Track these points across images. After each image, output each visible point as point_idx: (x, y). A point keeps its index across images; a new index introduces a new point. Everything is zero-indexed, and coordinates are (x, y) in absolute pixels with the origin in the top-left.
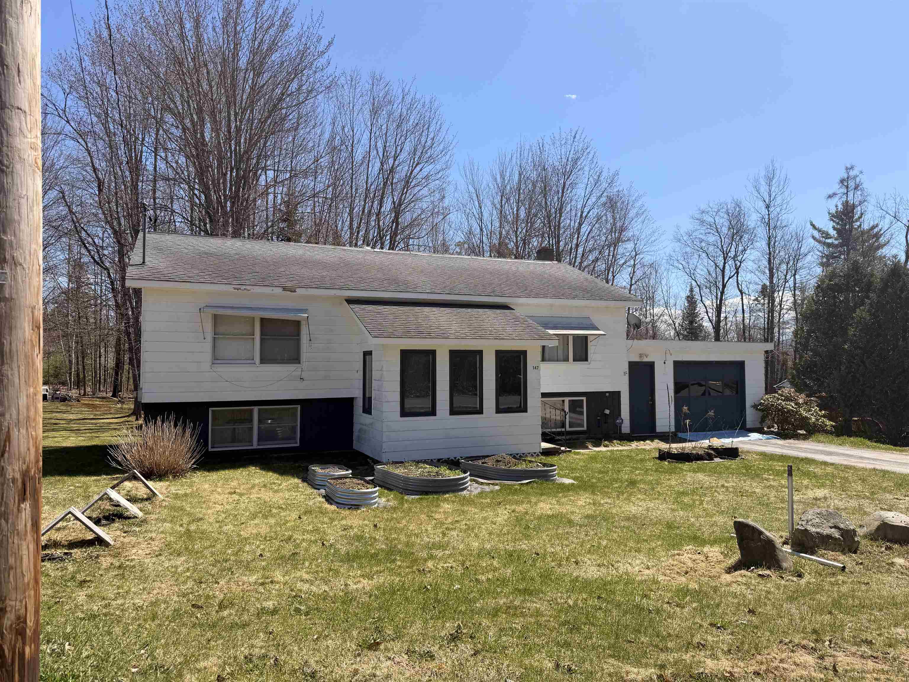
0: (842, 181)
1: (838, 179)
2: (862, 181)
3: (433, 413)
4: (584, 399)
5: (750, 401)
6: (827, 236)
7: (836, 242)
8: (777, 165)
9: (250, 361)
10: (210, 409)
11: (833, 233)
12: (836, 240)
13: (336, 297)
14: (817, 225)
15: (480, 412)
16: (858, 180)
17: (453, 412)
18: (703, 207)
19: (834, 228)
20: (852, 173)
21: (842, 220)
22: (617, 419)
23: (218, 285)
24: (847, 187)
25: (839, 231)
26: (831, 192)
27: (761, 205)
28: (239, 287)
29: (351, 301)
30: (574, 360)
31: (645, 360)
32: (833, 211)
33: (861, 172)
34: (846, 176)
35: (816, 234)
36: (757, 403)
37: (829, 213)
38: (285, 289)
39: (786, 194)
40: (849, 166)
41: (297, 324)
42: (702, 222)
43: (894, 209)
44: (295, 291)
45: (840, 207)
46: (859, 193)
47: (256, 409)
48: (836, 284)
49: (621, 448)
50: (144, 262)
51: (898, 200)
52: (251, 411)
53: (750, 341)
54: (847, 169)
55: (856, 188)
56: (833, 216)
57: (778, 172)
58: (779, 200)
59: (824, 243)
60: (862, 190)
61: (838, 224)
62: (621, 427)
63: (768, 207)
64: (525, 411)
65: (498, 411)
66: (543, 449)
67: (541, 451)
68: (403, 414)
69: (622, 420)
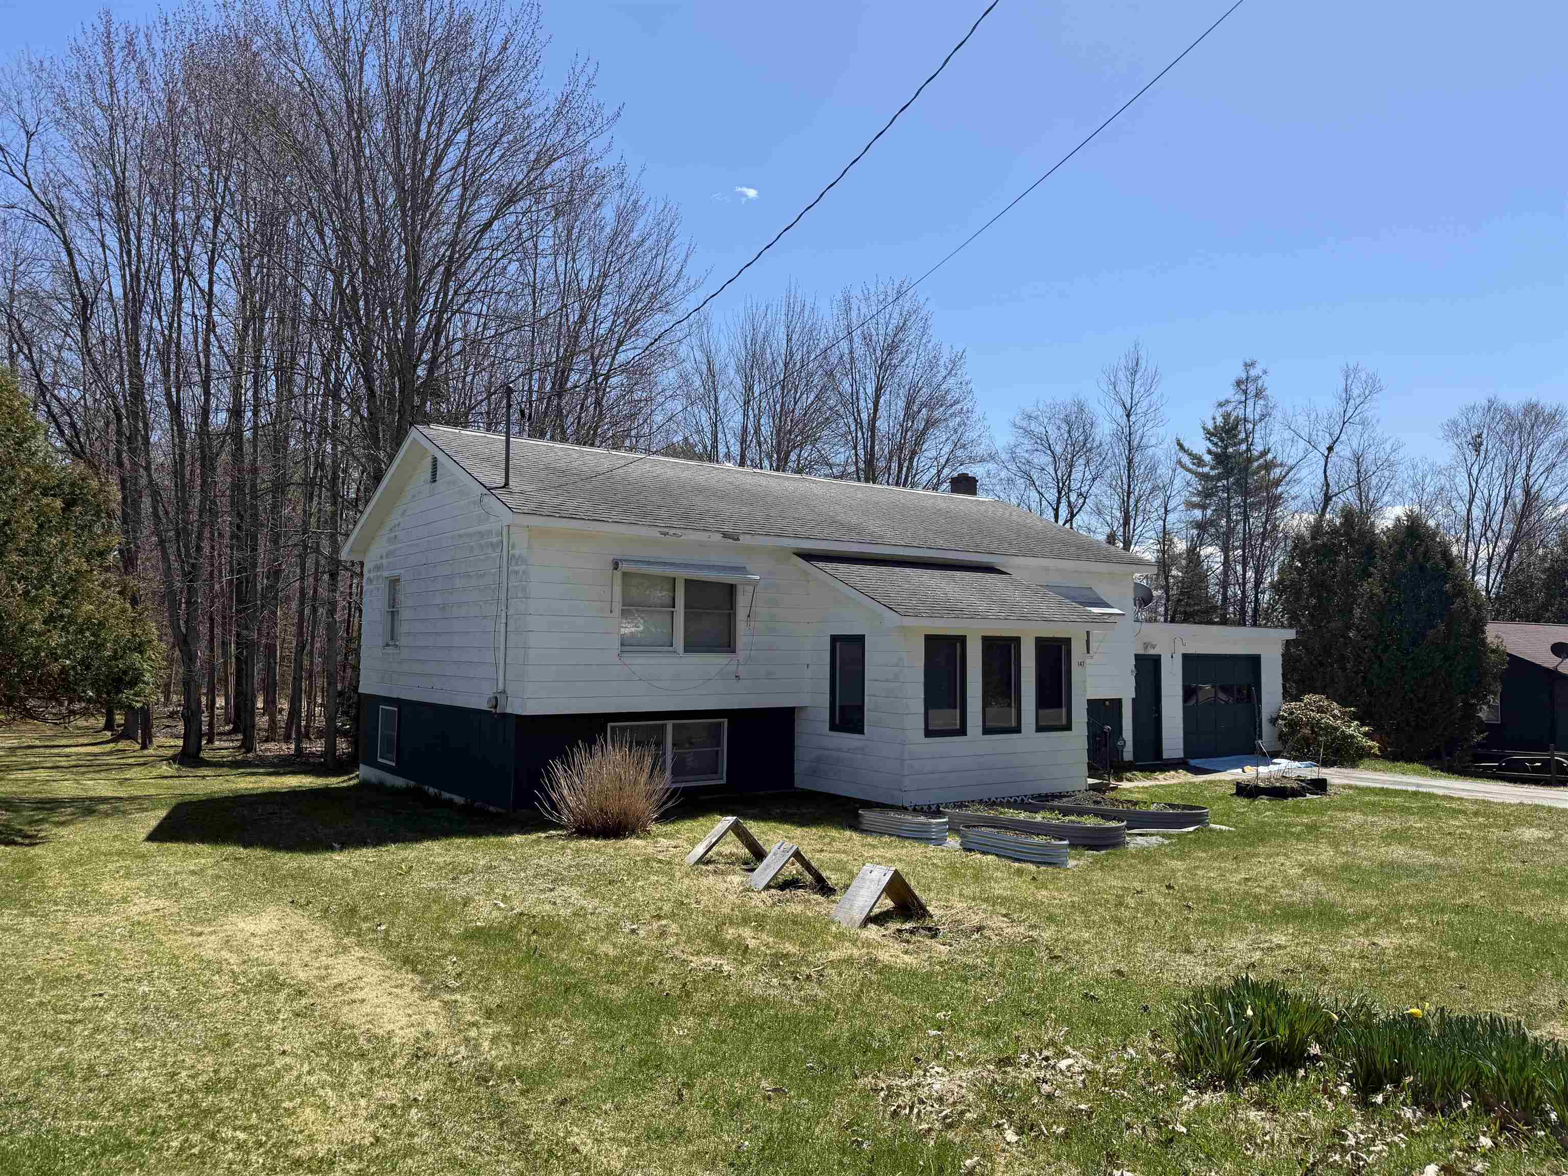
0: (1239, 383)
1: (1233, 379)
2: (1266, 385)
3: (962, 731)
5: (1267, 712)
6: (1199, 461)
7: (1213, 473)
8: (1142, 353)
9: (665, 648)
10: (610, 725)
11: (1207, 458)
12: (1212, 468)
13: (783, 549)
14: (1186, 445)
15: (1017, 730)
16: (1260, 382)
17: (987, 731)
18: (1029, 409)
19: (1209, 452)
20: (1253, 373)
21: (1222, 440)
22: (1118, 739)
23: (638, 527)
24: (1245, 392)
25: (1216, 456)
26: (1222, 399)
27: (1120, 412)
28: (666, 530)
29: (809, 556)
31: (1152, 652)
32: (1210, 426)
33: (1265, 372)
34: (1244, 376)
35: (1186, 460)
36: (1274, 716)
37: (1204, 429)
38: (725, 535)
39: (1154, 397)
40: (1248, 361)
41: (731, 589)
42: (1027, 432)
43: (1307, 430)
44: (738, 539)
45: (1219, 420)
46: (1261, 402)
47: (670, 724)
48: (1324, 545)
49: (1147, 783)
50: (507, 484)
51: (1313, 417)
52: (663, 727)
53: (1255, 624)
54: (1246, 365)
55: (1257, 395)
56: (1212, 434)
57: (1143, 363)
58: (1144, 405)
59: (1196, 474)
60: (1265, 398)
61: (1216, 444)
62: (1122, 752)
63: (1128, 416)
64: (1069, 728)
65: (1038, 728)
66: (1089, 785)
67: (1086, 788)
68: (928, 733)
69: (1124, 742)
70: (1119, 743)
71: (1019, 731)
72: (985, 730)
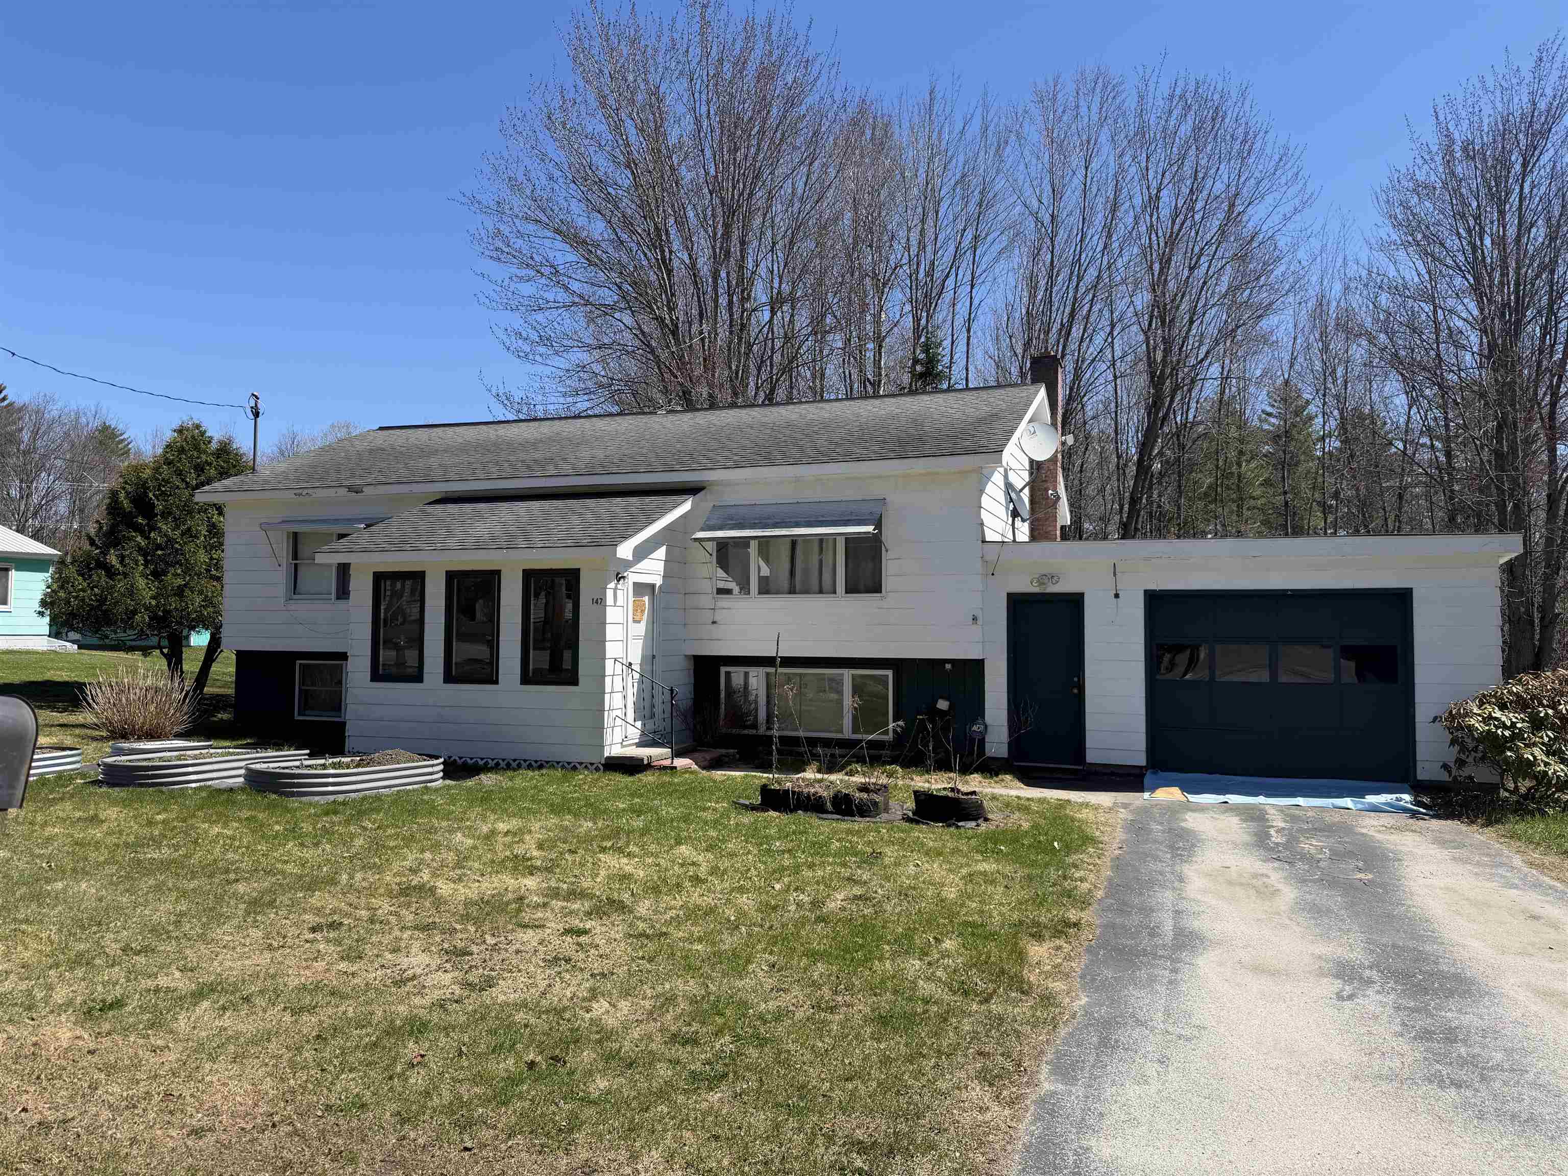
3: (419, 677)
4: (889, 673)
5: (1431, 701)
9: (330, 596)
10: (298, 662)
15: (495, 680)
22: (974, 722)
28: (300, 491)
30: (848, 591)
31: (1057, 588)
38: (350, 489)
44: (362, 491)
62: (982, 742)
64: (574, 682)
65: (526, 680)
66: (608, 758)
67: (603, 762)
68: (377, 676)
69: (986, 727)
70: (975, 728)
71: (496, 682)
72: (449, 678)
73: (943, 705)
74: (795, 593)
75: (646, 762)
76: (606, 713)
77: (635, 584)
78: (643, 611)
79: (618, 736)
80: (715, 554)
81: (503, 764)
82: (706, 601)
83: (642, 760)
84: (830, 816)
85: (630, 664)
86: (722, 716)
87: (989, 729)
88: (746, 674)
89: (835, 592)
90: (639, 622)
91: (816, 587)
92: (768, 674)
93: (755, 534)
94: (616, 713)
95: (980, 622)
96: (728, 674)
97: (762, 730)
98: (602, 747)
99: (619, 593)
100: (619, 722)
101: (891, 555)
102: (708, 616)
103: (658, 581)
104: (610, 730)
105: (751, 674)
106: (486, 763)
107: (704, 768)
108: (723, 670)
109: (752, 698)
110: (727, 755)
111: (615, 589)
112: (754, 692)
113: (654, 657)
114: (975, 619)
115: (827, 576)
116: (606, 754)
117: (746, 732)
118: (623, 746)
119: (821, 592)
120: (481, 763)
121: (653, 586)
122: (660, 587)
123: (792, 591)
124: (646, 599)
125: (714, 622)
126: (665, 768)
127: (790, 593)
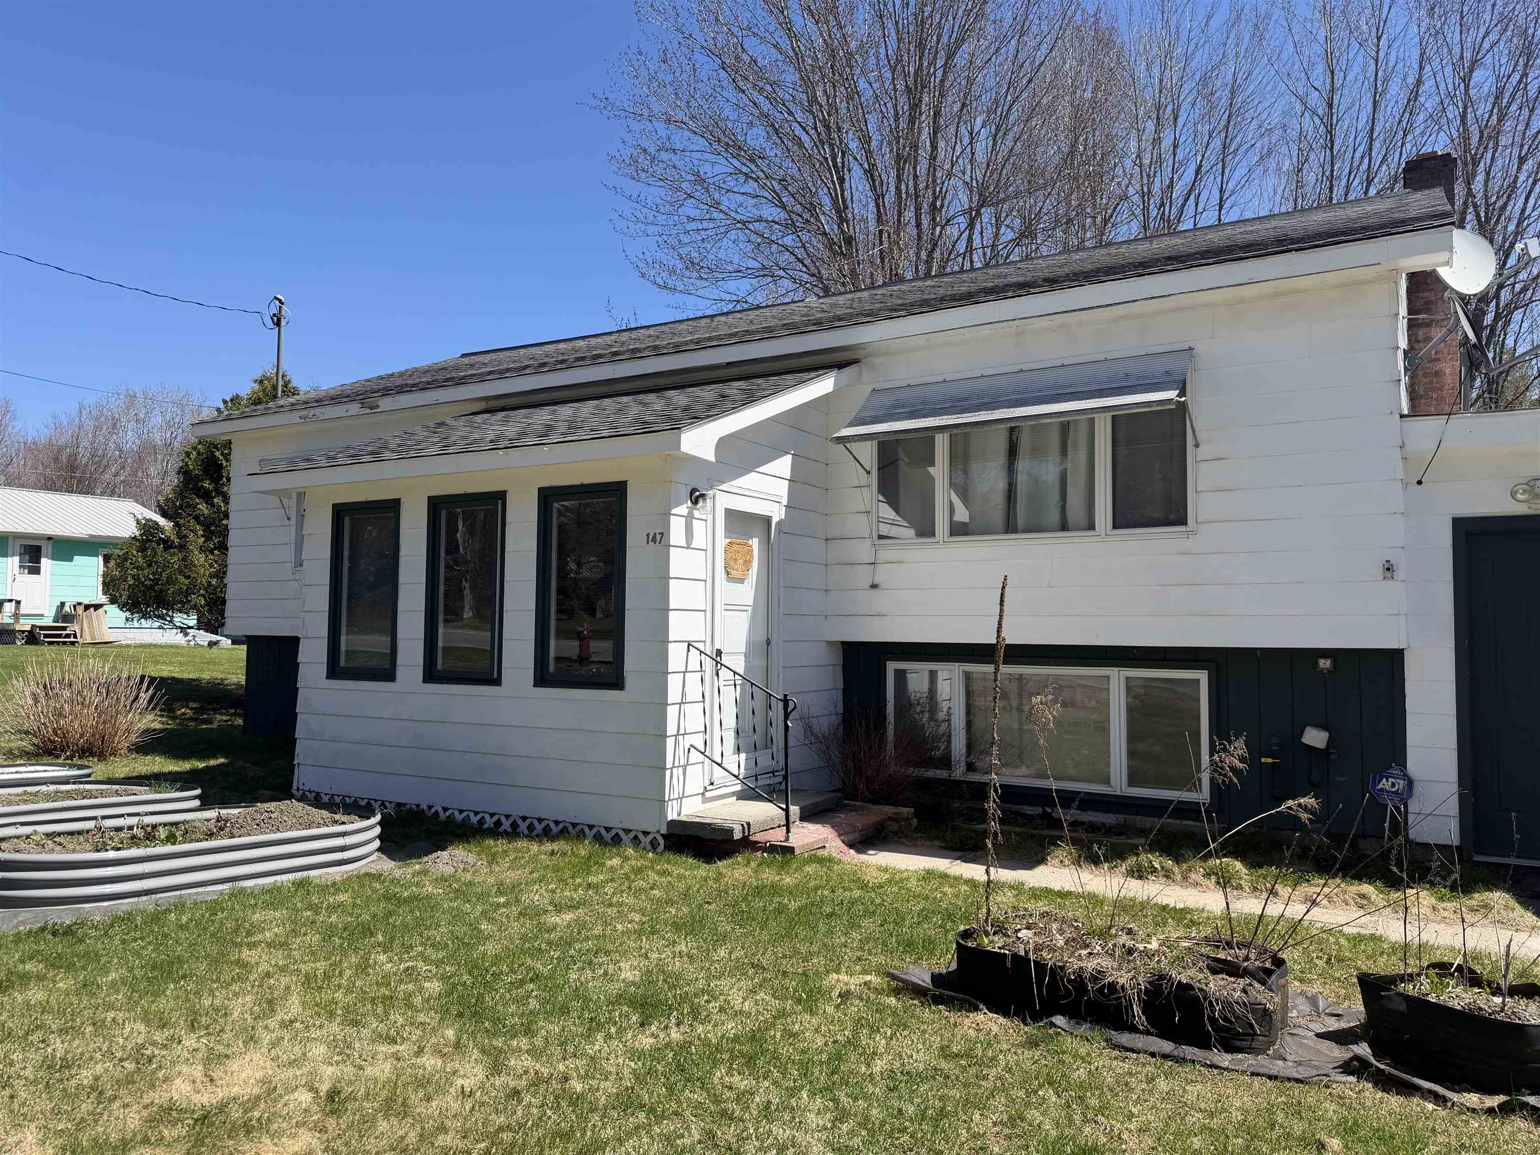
3: (391, 673)
4: (1202, 676)
15: (496, 678)
28: (305, 412)
30: (1118, 524)
38: (364, 404)
44: (377, 407)
62: (1402, 811)
64: (617, 683)
65: (542, 679)
66: (673, 823)
67: (664, 831)
68: (334, 671)
69: (1410, 783)
70: (1385, 784)
71: (497, 682)
72: (431, 675)
73: (1315, 738)
74: (1015, 531)
75: (737, 835)
76: (670, 742)
77: (730, 514)
78: (748, 563)
79: (696, 779)
80: (875, 472)
81: (506, 825)
82: (863, 551)
83: (731, 831)
84: (1139, 1041)
85: (719, 653)
86: (890, 747)
87: (1418, 789)
88: (933, 675)
89: (1091, 527)
90: (741, 581)
91: (1054, 517)
92: (968, 677)
93: (943, 423)
94: (689, 740)
95: (1400, 574)
96: (901, 675)
97: (959, 772)
98: (662, 802)
99: (697, 526)
100: (695, 756)
101: (1204, 451)
102: (863, 577)
103: (777, 514)
104: (677, 772)
105: (941, 676)
106: (481, 822)
107: (851, 846)
108: (892, 666)
109: (942, 715)
110: (894, 819)
111: (689, 518)
112: (945, 706)
113: (768, 643)
114: (1389, 569)
115: (1075, 500)
116: (672, 815)
117: (931, 773)
118: (705, 800)
119: (1064, 527)
120: (474, 819)
121: (768, 520)
122: (779, 523)
123: (1010, 527)
124: (755, 543)
125: (874, 586)
126: (773, 849)
127: (1007, 531)
